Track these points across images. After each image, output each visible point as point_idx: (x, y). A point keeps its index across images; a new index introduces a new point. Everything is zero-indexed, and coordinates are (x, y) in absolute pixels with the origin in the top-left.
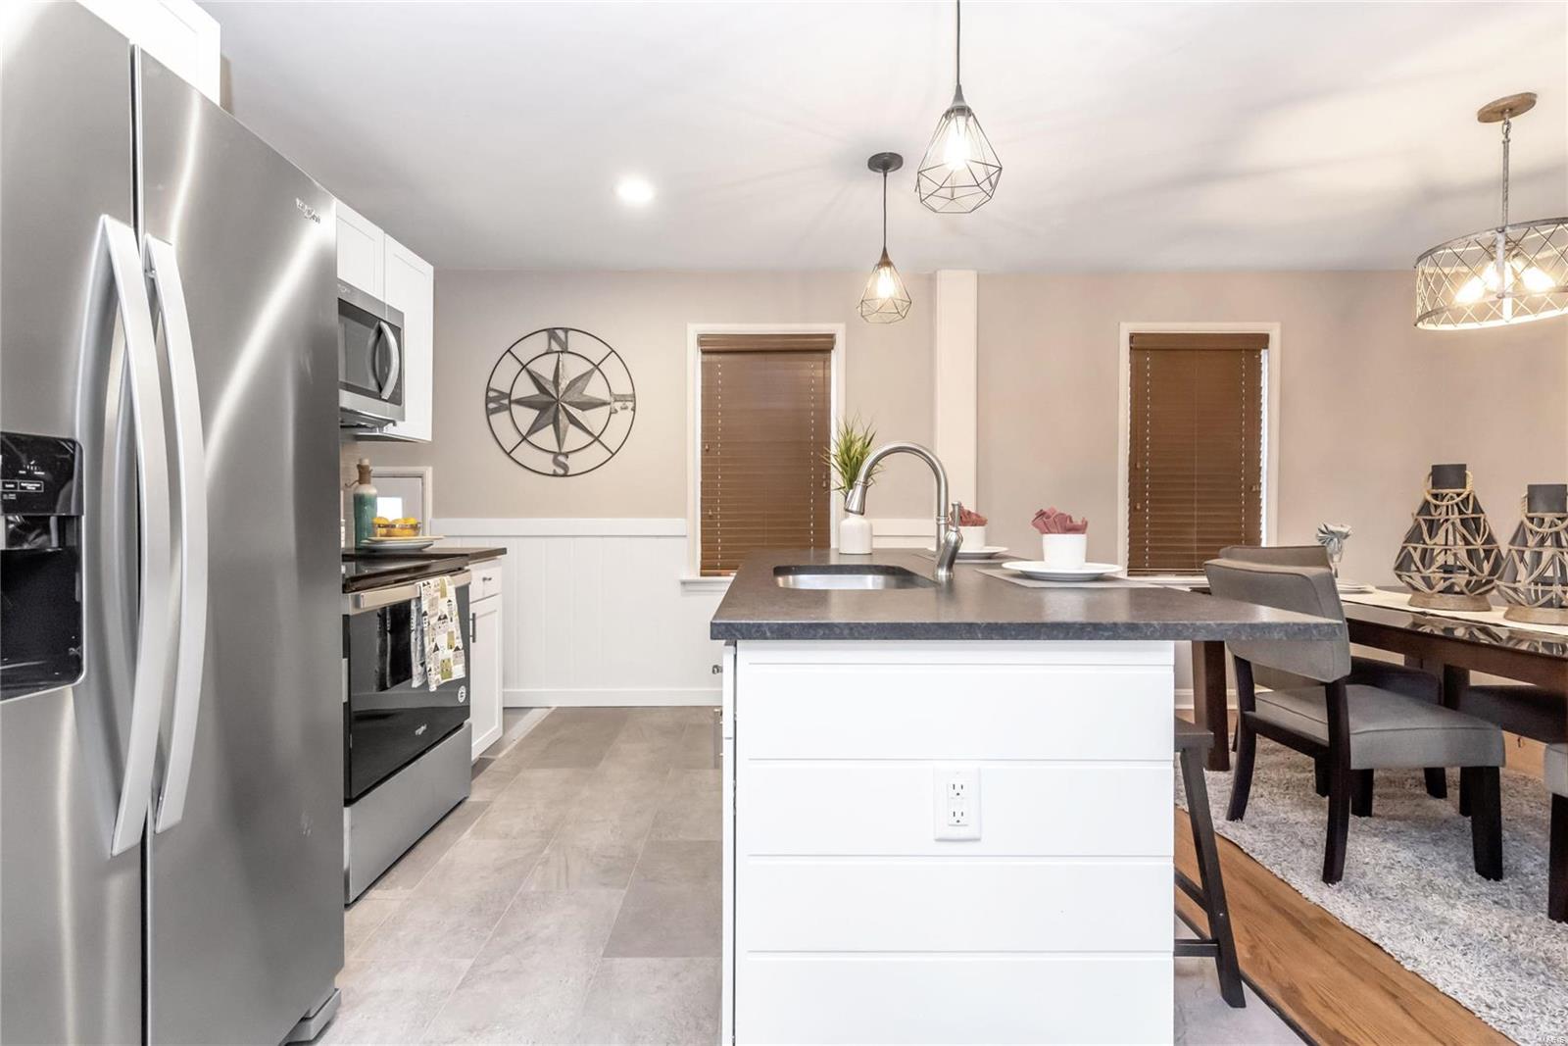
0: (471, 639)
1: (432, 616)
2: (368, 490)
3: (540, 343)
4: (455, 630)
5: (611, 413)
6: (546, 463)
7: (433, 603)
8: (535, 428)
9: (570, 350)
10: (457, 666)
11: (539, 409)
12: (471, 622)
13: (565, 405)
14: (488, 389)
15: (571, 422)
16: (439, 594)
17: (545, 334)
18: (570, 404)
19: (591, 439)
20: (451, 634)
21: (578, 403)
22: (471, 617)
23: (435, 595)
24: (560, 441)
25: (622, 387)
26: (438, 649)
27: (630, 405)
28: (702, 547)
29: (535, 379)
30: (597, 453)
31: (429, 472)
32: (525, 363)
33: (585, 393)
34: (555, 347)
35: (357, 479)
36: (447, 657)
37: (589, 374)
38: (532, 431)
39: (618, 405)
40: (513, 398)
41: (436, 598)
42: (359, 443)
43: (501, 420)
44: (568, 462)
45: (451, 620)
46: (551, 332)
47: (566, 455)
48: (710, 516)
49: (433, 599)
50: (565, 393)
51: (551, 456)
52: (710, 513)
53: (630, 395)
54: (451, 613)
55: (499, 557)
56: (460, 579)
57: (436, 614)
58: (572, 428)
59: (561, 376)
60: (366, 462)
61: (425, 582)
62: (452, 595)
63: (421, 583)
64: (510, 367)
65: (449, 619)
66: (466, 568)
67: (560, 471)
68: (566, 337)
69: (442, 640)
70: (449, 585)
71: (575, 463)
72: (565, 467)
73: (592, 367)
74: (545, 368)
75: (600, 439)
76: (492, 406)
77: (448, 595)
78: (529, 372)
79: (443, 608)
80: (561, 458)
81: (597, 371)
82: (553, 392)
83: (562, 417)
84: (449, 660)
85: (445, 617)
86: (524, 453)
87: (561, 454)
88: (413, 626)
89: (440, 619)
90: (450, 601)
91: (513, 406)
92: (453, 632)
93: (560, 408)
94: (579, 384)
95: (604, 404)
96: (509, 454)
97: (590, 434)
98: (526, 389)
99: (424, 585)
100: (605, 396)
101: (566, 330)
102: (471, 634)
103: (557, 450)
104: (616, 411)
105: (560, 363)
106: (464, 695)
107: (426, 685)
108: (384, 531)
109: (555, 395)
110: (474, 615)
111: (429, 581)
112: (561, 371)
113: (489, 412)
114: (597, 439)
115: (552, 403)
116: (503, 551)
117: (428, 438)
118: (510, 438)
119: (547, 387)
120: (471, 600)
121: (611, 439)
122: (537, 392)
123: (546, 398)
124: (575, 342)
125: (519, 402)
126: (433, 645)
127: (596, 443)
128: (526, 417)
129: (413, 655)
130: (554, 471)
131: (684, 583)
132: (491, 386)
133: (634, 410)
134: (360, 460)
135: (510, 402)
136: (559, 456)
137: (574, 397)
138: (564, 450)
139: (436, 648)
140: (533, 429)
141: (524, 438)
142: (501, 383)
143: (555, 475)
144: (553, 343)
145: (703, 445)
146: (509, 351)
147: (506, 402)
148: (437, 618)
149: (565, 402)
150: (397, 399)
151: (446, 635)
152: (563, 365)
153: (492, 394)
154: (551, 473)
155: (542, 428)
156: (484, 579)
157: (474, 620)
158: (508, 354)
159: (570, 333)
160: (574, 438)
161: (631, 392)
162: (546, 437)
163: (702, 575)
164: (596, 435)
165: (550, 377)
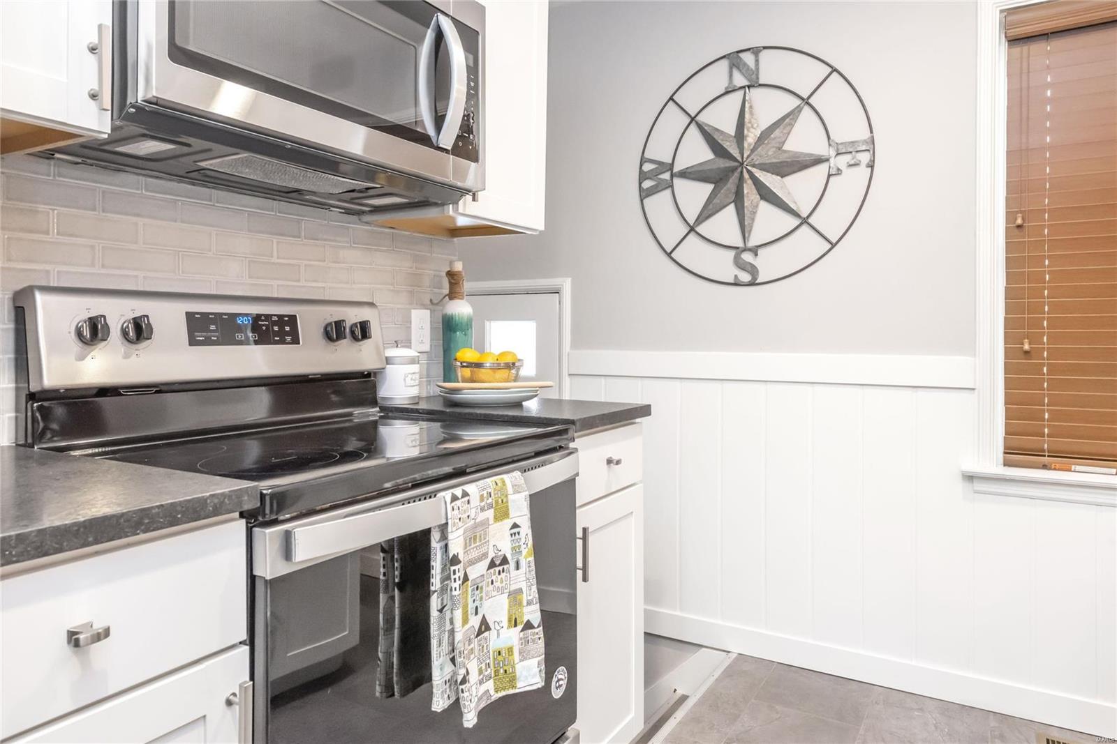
0: (579, 574)
1: (472, 563)
2: (461, 309)
3: (718, 77)
4: (524, 586)
5: (829, 176)
6: (723, 266)
7: (475, 535)
8: (708, 212)
9: (761, 82)
10: (526, 663)
11: (714, 183)
12: (579, 543)
13: (754, 170)
14: (643, 160)
15: (763, 198)
16: (490, 514)
17: (725, 64)
18: (764, 168)
19: (796, 222)
20: (515, 596)
21: (772, 164)
22: (579, 533)
23: (482, 516)
24: (744, 230)
25: (849, 128)
26: (488, 628)
27: (865, 158)
28: (1007, 410)
29: (710, 137)
30: (806, 244)
31: (567, 285)
32: (693, 115)
33: (785, 147)
34: (740, 80)
35: (446, 291)
36: (509, 645)
37: (793, 115)
38: (703, 217)
39: (842, 161)
40: (676, 169)
41: (485, 523)
42: (456, 239)
43: (660, 204)
44: (757, 262)
45: (517, 568)
46: (734, 60)
47: (755, 251)
48: (1026, 352)
49: (476, 526)
50: (753, 151)
51: (731, 254)
52: (1026, 347)
53: (865, 142)
54: (516, 550)
55: (638, 420)
56: (550, 474)
57: (485, 555)
58: (764, 207)
59: (747, 125)
60: (458, 267)
61: (458, 492)
62: (520, 510)
63: (447, 495)
64: (674, 121)
65: (512, 565)
66: (572, 445)
67: (745, 277)
68: (757, 61)
69: (496, 608)
70: (516, 492)
71: (767, 265)
72: (753, 270)
73: (798, 102)
74: (723, 118)
75: (810, 220)
76: (647, 184)
77: (512, 513)
78: (700, 127)
79: (500, 540)
80: (747, 257)
81: (806, 109)
82: (735, 152)
83: (749, 188)
84: (510, 650)
85: (505, 561)
86: (692, 253)
87: (745, 250)
88: (436, 582)
89: (492, 565)
90: (515, 526)
91: (677, 182)
92: (520, 590)
93: (746, 176)
94: (777, 133)
95: (818, 161)
96: (669, 255)
97: (795, 214)
98: (696, 153)
99: (454, 498)
100: (820, 148)
101: (756, 51)
102: (579, 564)
103: (740, 244)
104: (839, 172)
105: (747, 105)
106: (564, 683)
107: (455, 708)
108: (467, 372)
109: (739, 159)
110: (585, 530)
111: (468, 488)
112: (747, 116)
113: (644, 194)
114: (805, 221)
115: (733, 170)
116: (645, 411)
117: (540, 226)
118: (671, 230)
119: (726, 145)
120: (577, 505)
121: (830, 220)
122: (710, 156)
123: (724, 163)
124: (772, 67)
125: (684, 174)
126: (475, 622)
127: (805, 228)
128: (694, 195)
129: (434, 643)
130: (736, 276)
131: (970, 478)
132: (647, 155)
133: (871, 166)
134: (451, 263)
135: (672, 176)
136: (744, 254)
137: (767, 154)
138: (752, 243)
139: (485, 626)
140: (705, 214)
141: (692, 229)
142: (660, 151)
143: (737, 283)
144: (736, 74)
145: (1010, 216)
146: (671, 99)
147: (666, 176)
148: (488, 561)
149: (754, 166)
150: (467, 147)
151: (504, 600)
152: (751, 107)
153: (647, 167)
154: (732, 281)
155: (717, 211)
156: (609, 462)
157: (585, 539)
158: (671, 102)
159: (764, 55)
160: (768, 221)
161: (866, 135)
162: (724, 225)
163: (1007, 464)
164: (804, 215)
165: (731, 130)
